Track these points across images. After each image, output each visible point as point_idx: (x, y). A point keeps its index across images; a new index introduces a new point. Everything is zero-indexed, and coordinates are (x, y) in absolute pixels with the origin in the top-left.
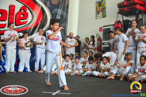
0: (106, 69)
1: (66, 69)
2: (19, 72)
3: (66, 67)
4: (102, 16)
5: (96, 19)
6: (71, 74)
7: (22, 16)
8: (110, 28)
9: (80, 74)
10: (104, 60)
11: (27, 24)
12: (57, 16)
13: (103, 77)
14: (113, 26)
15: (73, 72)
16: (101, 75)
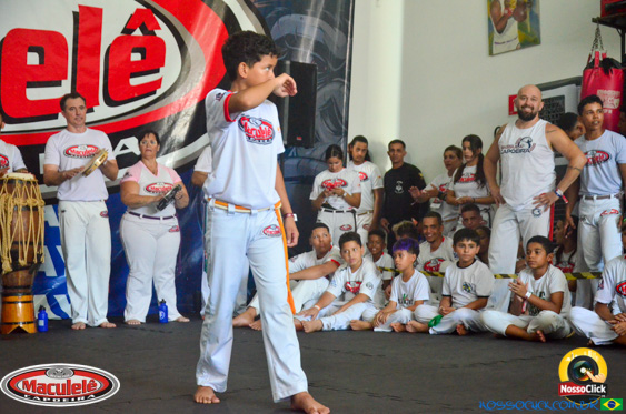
0: (546, 296)
1: (351, 301)
2: (126, 323)
3: (349, 296)
4: (517, 41)
5: (491, 54)
6: (375, 329)
7: (136, 57)
8: (562, 98)
9: (419, 325)
10: (533, 254)
11: (159, 92)
12: (302, 49)
13: (534, 339)
14: (574, 86)
15: (388, 318)
16: (525, 329)
